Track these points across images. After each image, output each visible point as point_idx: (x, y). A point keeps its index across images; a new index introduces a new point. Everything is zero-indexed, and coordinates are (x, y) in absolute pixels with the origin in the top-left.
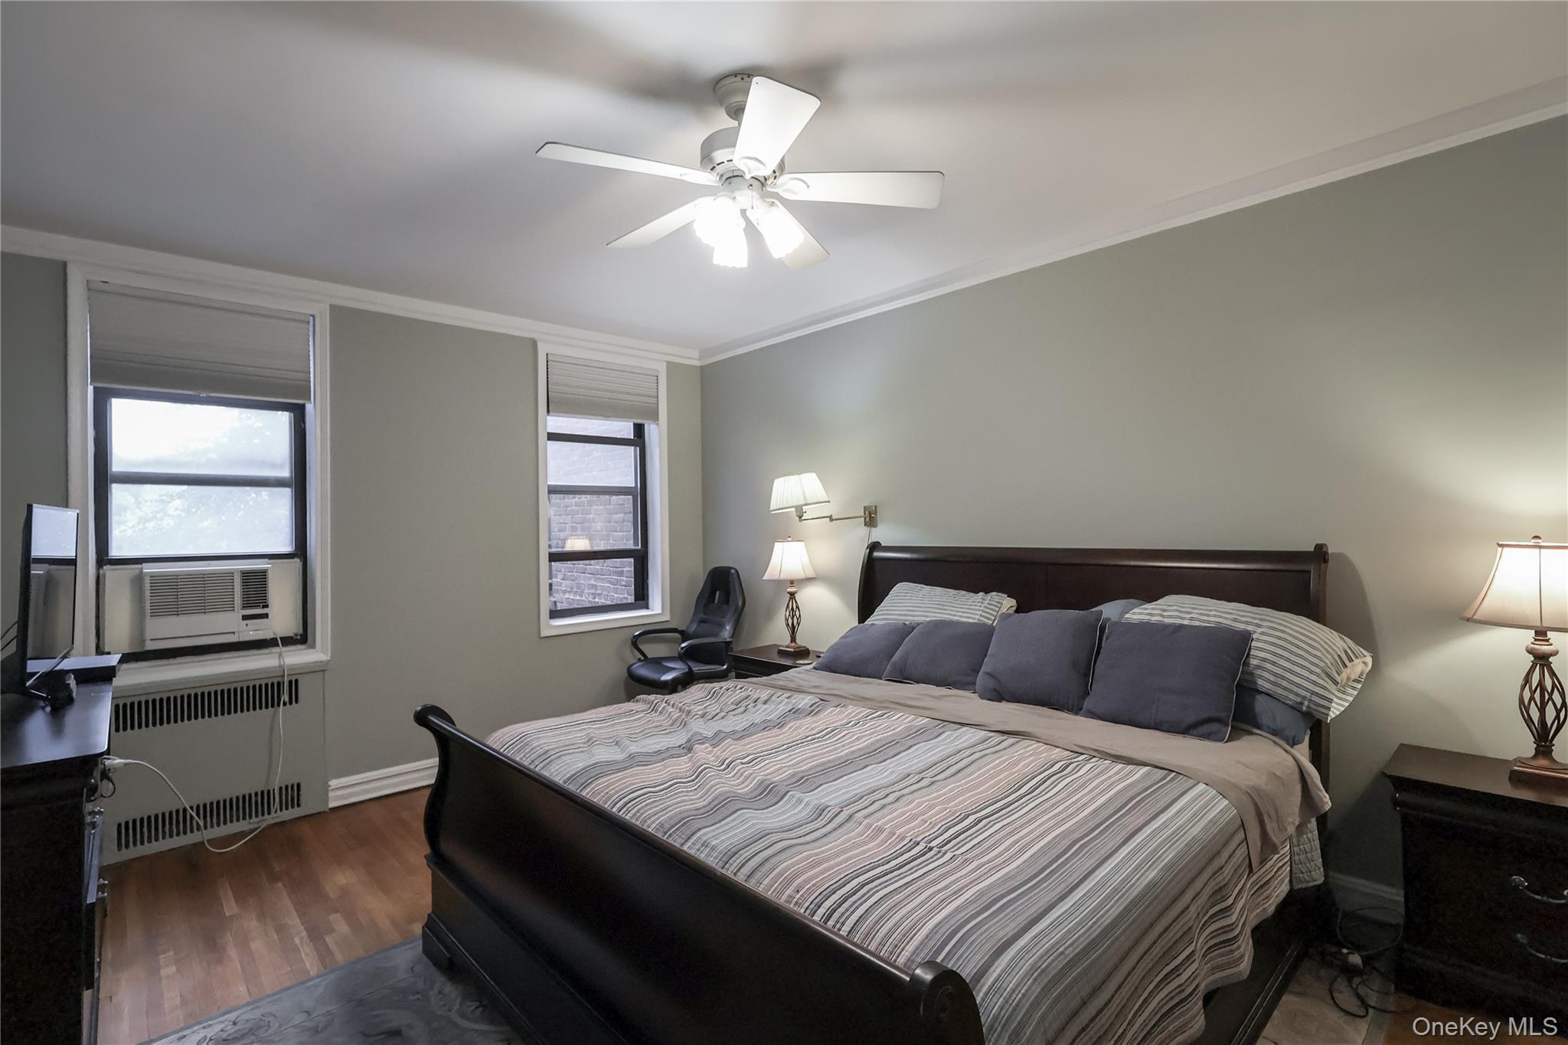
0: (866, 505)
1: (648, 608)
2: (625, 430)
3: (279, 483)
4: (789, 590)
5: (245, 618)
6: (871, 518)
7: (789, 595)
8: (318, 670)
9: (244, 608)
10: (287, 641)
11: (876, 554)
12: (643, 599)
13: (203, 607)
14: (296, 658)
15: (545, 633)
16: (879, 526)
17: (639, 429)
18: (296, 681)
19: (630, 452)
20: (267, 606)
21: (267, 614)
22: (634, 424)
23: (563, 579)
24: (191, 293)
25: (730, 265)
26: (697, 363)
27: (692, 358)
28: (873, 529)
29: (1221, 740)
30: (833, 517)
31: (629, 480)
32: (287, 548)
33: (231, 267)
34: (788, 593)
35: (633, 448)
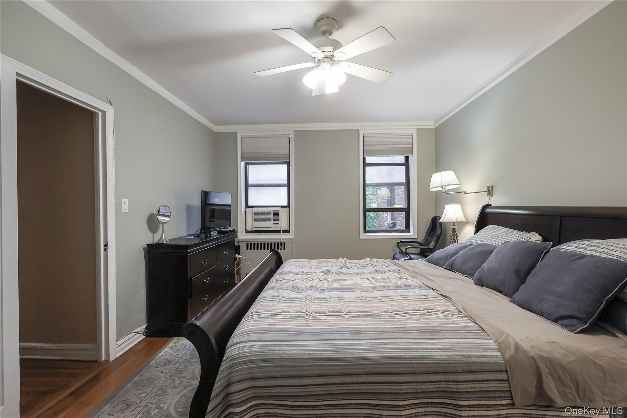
0: (488, 186)
1: (410, 233)
2: (401, 159)
3: (283, 185)
4: (452, 227)
5: (274, 224)
6: (490, 192)
7: (452, 229)
8: (290, 241)
9: (274, 221)
10: (284, 232)
11: (488, 210)
12: (408, 229)
13: (263, 220)
14: (285, 236)
15: (362, 237)
16: (493, 196)
17: (407, 158)
18: (284, 243)
19: (403, 168)
20: (279, 221)
21: (279, 223)
22: (405, 157)
23: (398, 221)
24: (265, 134)
25: (332, 92)
26: (433, 127)
27: (431, 125)
28: (491, 198)
29: (572, 331)
30: (466, 192)
31: (403, 180)
32: (286, 204)
33: (276, 125)
34: (452, 228)
35: (404, 166)
